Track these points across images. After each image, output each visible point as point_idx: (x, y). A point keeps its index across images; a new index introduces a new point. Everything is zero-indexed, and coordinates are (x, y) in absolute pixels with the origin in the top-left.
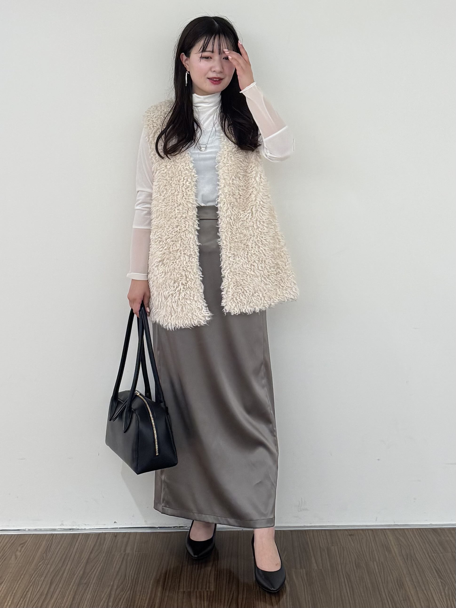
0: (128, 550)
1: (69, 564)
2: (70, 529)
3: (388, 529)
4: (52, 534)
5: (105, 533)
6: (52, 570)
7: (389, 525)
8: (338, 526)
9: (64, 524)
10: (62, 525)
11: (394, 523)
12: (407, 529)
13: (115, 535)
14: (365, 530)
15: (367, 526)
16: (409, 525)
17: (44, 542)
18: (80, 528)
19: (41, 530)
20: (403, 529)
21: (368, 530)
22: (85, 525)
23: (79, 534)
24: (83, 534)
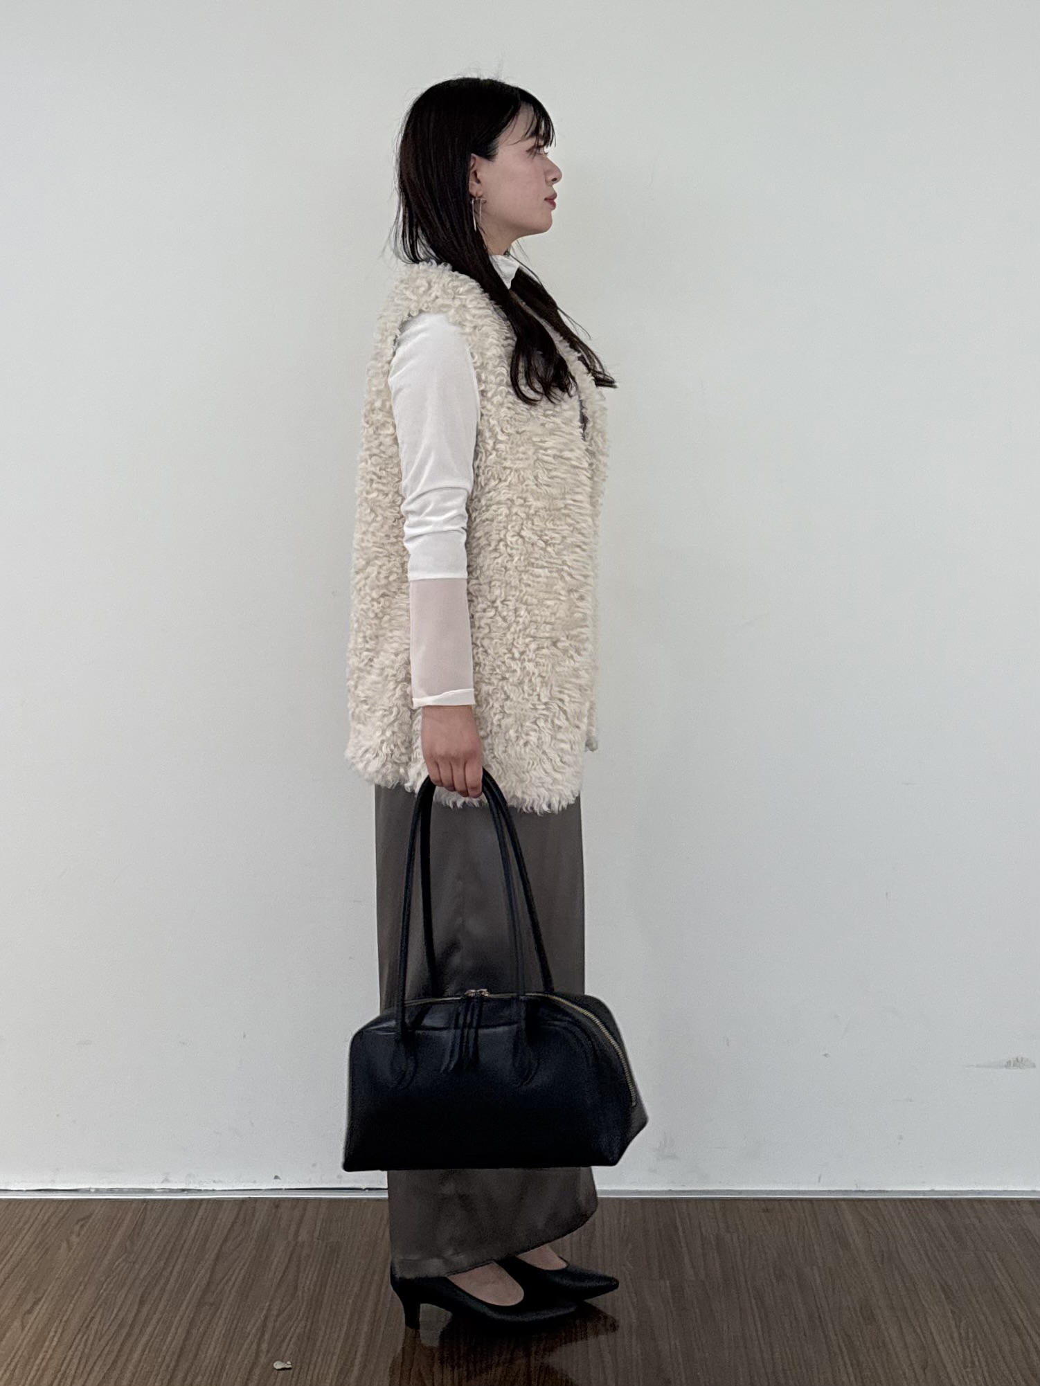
0: (303, 1236)
1: (181, 1260)
2: (183, 1190)
3: (844, 1200)
4: (144, 1200)
5: (256, 1200)
6: (144, 1272)
7: (845, 1191)
8: (740, 1192)
9: (171, 1179)
10: (166, 1180)
11: (857, 1187)
12: (883, 1200)
13: (277, 1203)
14: (796, 1200)
15: (799, 1192)
16: (887, 1192)
17: (130, 1214)
18: (202, 1188)
19: (121, 1191)
20: (876, 1200)
21: (802, 1200)
22: (214, 1182)
23: (202, 1200)
24: (209, 1200)
